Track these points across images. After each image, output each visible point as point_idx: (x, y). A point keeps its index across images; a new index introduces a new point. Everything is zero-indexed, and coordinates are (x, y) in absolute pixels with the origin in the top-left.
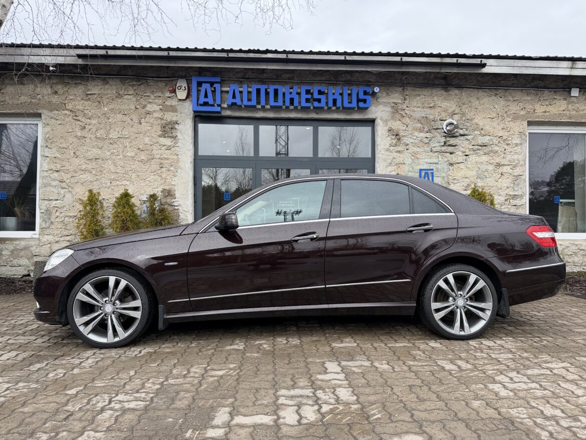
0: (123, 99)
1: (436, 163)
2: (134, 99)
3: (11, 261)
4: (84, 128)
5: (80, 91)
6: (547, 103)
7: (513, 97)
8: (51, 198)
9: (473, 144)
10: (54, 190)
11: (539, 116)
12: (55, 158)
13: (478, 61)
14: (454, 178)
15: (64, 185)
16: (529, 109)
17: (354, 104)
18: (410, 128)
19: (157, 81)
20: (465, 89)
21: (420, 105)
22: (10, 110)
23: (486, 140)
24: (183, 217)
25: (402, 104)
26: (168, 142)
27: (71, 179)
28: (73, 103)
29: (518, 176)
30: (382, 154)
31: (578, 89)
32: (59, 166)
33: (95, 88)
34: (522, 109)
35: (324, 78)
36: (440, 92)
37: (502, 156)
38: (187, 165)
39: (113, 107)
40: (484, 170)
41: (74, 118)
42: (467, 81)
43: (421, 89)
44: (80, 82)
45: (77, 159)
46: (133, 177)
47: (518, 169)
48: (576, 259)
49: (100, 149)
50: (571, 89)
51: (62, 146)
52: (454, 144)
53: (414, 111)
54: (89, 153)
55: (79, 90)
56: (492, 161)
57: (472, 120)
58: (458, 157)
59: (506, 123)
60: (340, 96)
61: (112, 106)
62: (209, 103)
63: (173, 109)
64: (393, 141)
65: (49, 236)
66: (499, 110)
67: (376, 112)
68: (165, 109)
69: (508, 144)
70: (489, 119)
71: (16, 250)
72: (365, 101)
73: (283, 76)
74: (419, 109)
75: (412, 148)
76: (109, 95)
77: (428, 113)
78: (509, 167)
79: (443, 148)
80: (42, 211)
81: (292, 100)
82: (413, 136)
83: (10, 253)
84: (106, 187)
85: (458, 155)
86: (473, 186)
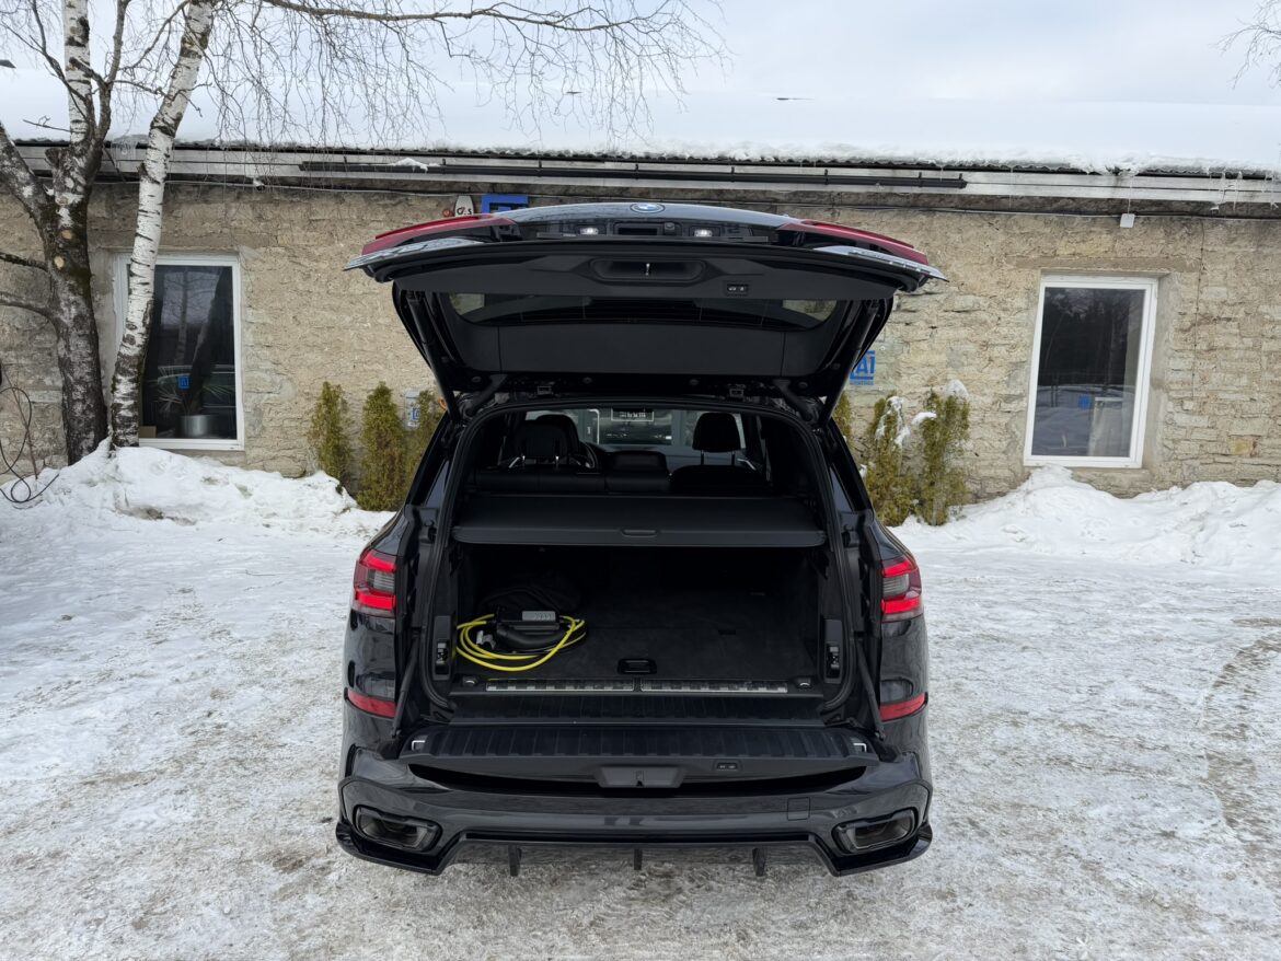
0: (370, 228)
1: (881, 341)
4: (309, 276)
5: (300, 214)
6: (1078, 239)
7: (1020, 228)
8: (261, 390)
9: (944, 308)
10: (264, 375)
11: (1061, 263)
12: (264, 324)
13: (955, 175)
14: (911, 365)
15: (280, 369)
16: (1046, 248)
19: (423, 198)
20: (938, 215)
22: (190, 246)
23: (968, 301)
27: (292, 360)
28: (290, 234)
29: (1016, 363)
31: (1133, 216)
32: (271, 338)
33: (324, 209)
34: (1034, 249)
36: (895, 220)
37: (993, 330)
40: (960, 353)
41: (292, 259)
42: (942, 200)
43: (863, 213)
44: (299, 200)
45: (298, 328)
46: (391, 355)
47: (1018, 350)
49: (335, 311)
50: (1121, 214)
51: (278, 305)
52: (913, 309)
54: (318, 318)
55: (298, 212)
56: (975, 338)
58: (920, 330)
59: (1005, 273)
61: (351, 241)
65: (260, 450)
66: (994, 251)
69: (1005, 310)
70: (975, 266)
76: (347, 222)
78: (1003, 349)
79: (896, 316)
80: (249, 410)
84: (346, 374)
85: (918, 327)
86: (939, 379)
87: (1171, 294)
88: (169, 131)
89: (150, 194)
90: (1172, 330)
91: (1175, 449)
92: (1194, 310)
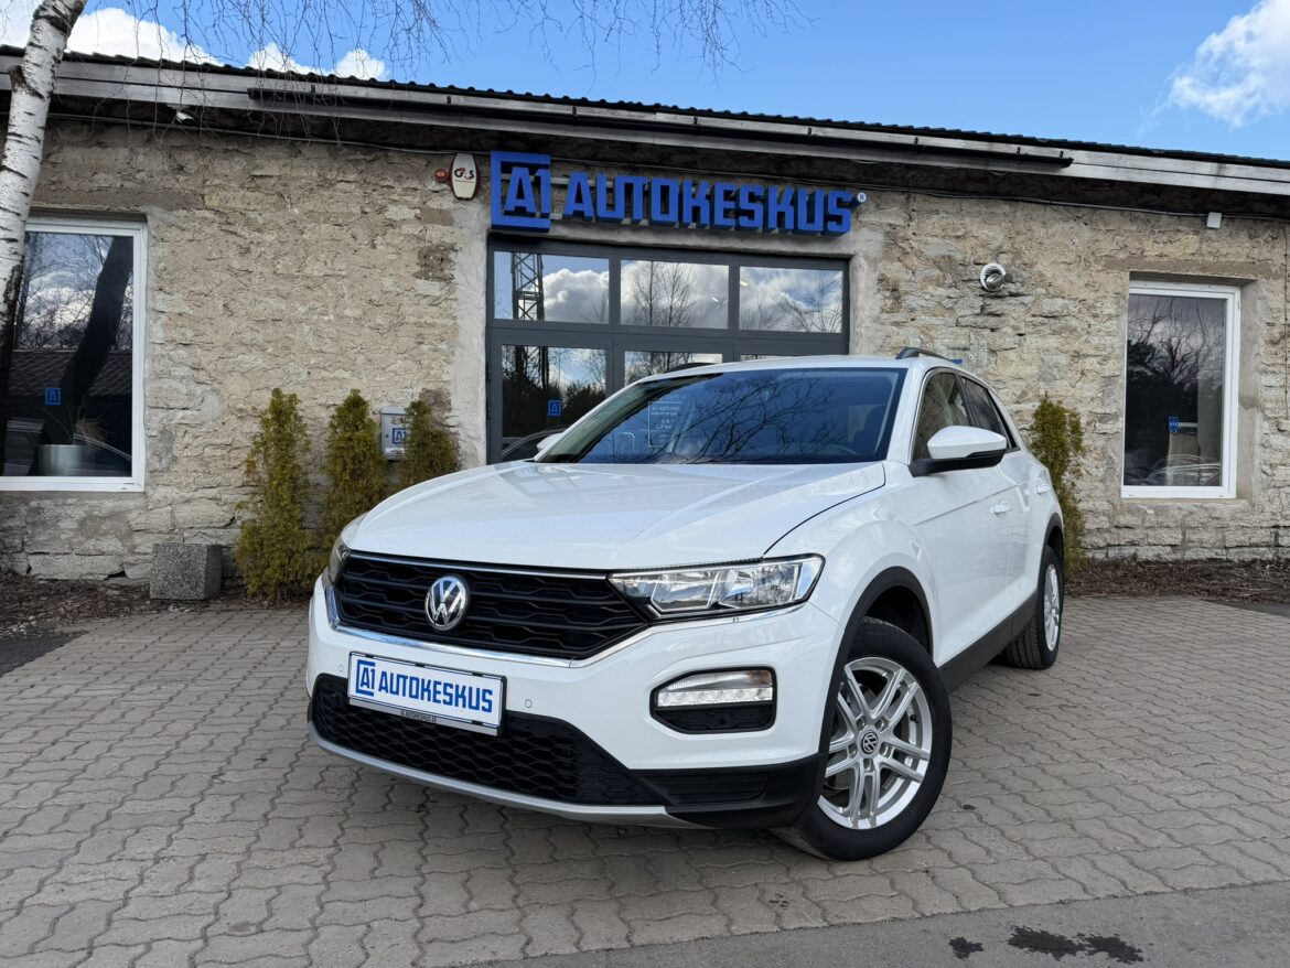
0: (334, 191)
1: (965, 349)
2: (359, 192)
3: (81, 543)
4: (248, 250)
5: (238, 167)
6: (1165, 239)
7: (1106, 225)
8: (172, 404)
9: (1032, 312)
10: (179, 385)
11: (1150, 264)
12: (180, 314)
13: (1054, 153)
14: (999, 378)
15: (202, 376)
17: (818, 225)
18: (919, 277)
19: (408, 155)
20: (1021, 204)
21: (938, 231)
22: (73, 204)
23: (1056, 305)
24: (467, 450)
25: (904, 227)
26: (434, 288)
27: (219, 363)
28: (222, 194)
29: (1109, 377)
30: (867, 327)
31: (1220, 215)
32: (190, 334)
33: (271, 164)
34: (1122, 249)
35: (756, 167)
36: (976, 208)
37: (1083, 339)
38: (475, 341)
39: (311, 208)
41: (224, 227)
42: (1024, 189)
43: (941, 200)
44: (236, 147)
45: (230, 321)
46: (360, 359)
47: (1111, 362)
48: (1205, 536)
49: (284, 298)
50: (1207, 212)
51: (196, 289)
52: (999, 312)
53: (927, 243)
54: (260, 308)
55: (236, 166)
56: (1066, 347)
57: (1032, 266)
58: (1007, 338)
59: (1093, 274)
60: (792, 208)
61: (309, 206)
62: (528, 210)
63: (444, 218)
64: (887, 301)
65: (169, 489)
66: (1080, 248)
67: (855, 242)
68: (427, 216)
69: (1095, 316)
70: (1062, 265)
71: (91, 517)
72: (838, 219)
73: (674, 158)
74: (936, 240)
75: (923, 317)
76: (304, 181)
77: (953, 248)
78: (1095, 360)
79: (980, 320)
80: (154, 433)
81: (696, 210)
82: (925, 295)
83: (75, 526)
84: (298, 383)
85: (1005, 334)
86: (1031, 395)
87: (1259, 303)
88: (63, 25)
89: (26, 112)
90: (1262, 342)
91: (1274, 475)
92: (1283, 321)
